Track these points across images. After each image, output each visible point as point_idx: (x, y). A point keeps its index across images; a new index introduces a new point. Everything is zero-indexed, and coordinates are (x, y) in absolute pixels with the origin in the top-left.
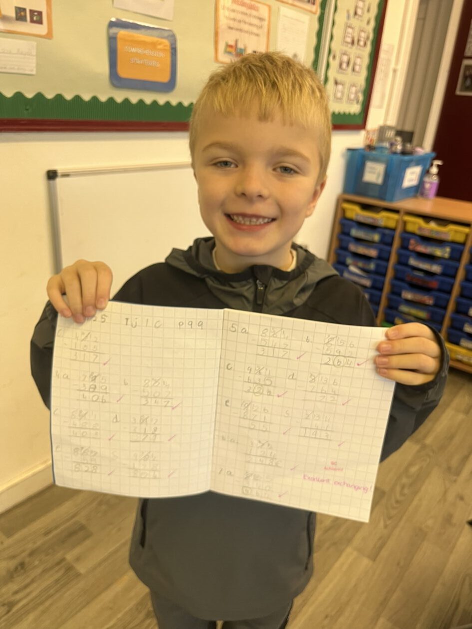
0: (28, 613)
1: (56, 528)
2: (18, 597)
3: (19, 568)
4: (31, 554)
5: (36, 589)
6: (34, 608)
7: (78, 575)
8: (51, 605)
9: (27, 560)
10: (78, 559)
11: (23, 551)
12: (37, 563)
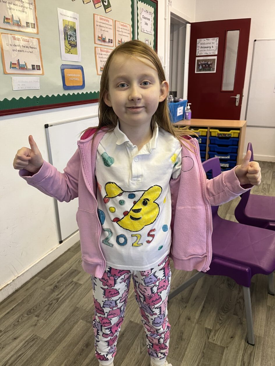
0: (66, 300)
1: (65, 273)
2: (59, 296)
3: (55, 288)
4: (58, 282)
5: (65, 292)
6: (68, 298)
7: (81, 285)
8: (74, 295)
9: (58, 284)
10: (78, 280)
11: (54, 282)
12: (62, 284)
